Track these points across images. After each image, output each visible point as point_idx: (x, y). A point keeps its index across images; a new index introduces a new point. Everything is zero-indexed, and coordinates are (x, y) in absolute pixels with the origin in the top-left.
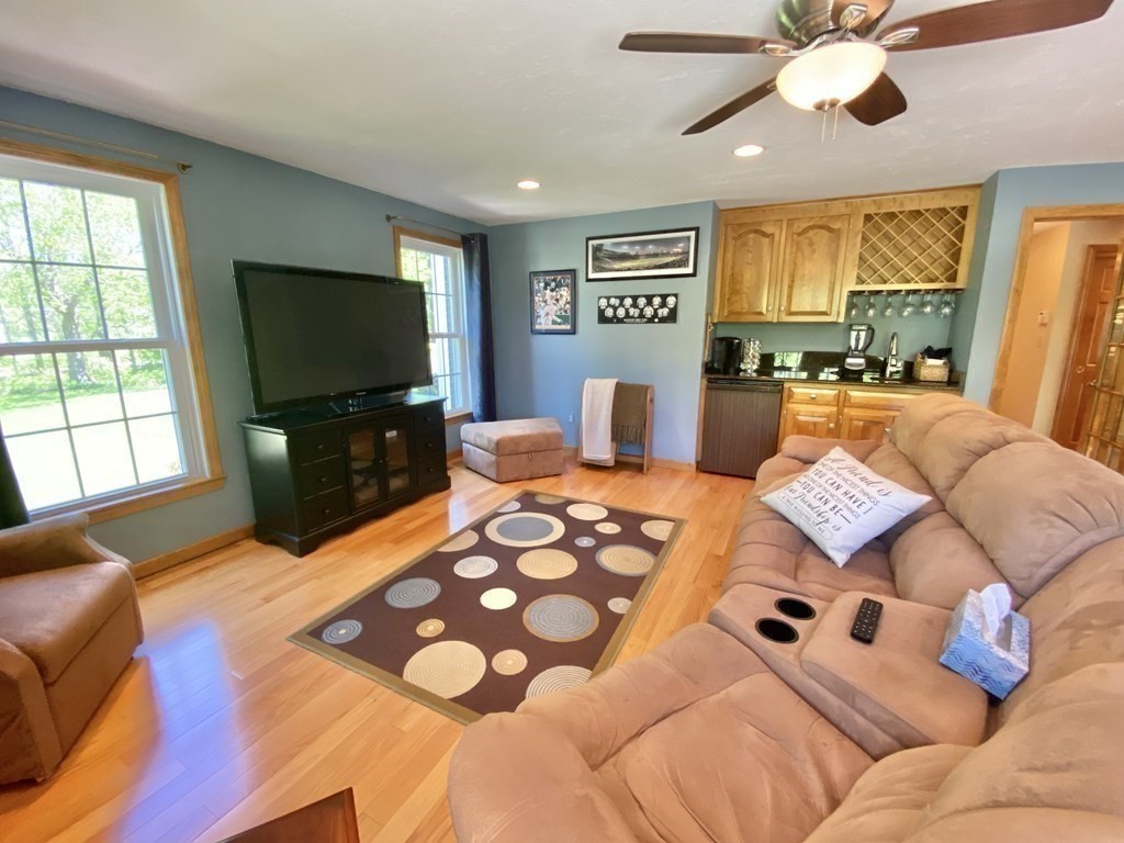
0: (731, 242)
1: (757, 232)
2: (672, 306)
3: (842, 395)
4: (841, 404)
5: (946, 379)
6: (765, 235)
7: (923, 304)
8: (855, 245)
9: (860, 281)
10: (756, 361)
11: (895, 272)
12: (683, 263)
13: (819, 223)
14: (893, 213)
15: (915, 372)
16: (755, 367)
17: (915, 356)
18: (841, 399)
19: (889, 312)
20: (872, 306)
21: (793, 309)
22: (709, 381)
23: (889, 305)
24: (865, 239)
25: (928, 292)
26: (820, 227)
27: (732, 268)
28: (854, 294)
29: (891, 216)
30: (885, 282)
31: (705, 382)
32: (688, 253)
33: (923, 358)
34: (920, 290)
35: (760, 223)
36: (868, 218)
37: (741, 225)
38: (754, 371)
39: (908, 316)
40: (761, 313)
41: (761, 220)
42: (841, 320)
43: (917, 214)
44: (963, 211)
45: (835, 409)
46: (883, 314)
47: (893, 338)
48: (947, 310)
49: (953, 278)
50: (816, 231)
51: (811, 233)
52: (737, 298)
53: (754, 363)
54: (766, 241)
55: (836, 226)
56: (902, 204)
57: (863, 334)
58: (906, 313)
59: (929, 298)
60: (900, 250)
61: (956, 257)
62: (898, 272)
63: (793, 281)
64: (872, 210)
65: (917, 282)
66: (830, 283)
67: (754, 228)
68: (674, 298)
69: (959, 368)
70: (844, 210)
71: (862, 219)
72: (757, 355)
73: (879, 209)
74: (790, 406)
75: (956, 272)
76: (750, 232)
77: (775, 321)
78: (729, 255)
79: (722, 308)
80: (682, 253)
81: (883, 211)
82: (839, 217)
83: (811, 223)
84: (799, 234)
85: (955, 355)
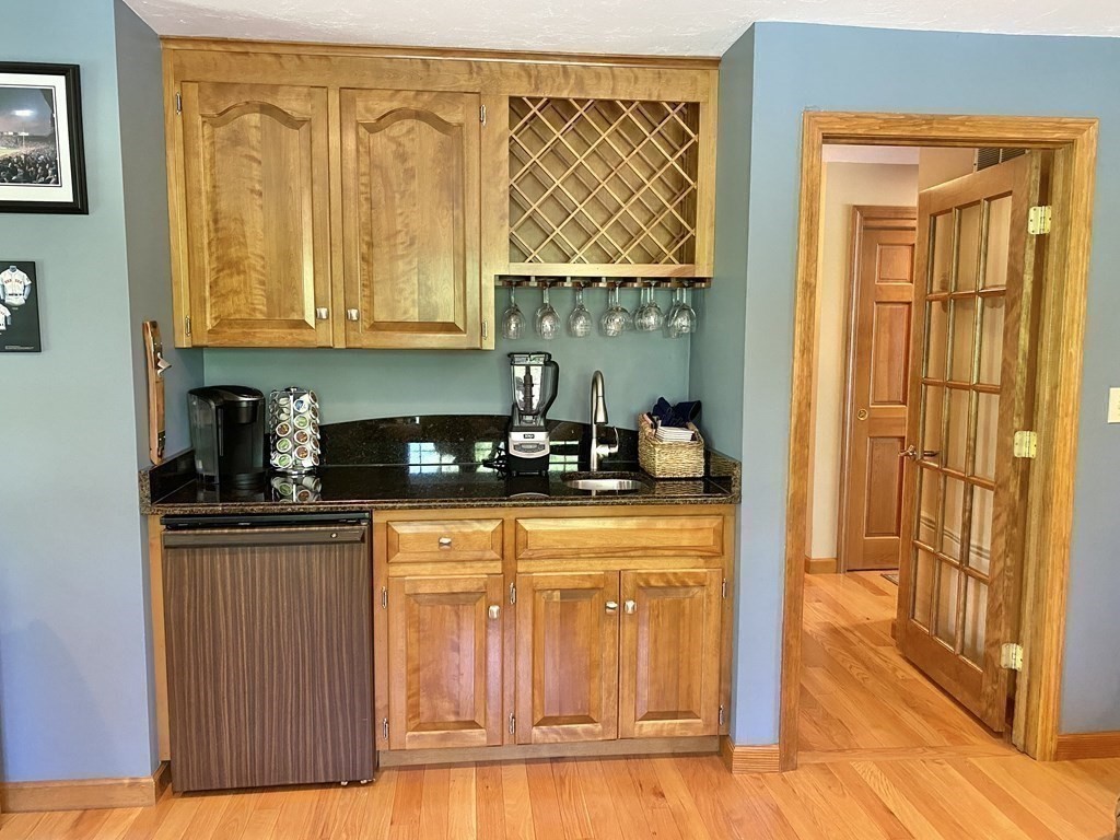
0: (202, 133)
1: (266, 109)
2: (19, 301)
3: (509, 530)
4: (509, 552)
5: (701, 473)
6: (291, 122)
7: (641, 311)
8: (497, 169)
9: (518, 252)
10: (309, 446)
11: (583, 238)
12: (40, 171)
13: (414, 106)
14: (565, 101)
15: (642, 458)
16: (308, 462)
17: (638, 420)
18: (509, 540)
19: (580, 326)
20: (549, 311)
21: (381, 316)
22: (172, 524)
23: (579, 311)
24: (515, 157)
25: (648, 282)
26: (418, 115)
27: (213, 202)
28: (509, 283)
29: (562, 108)
30: (567, 260)
31: (157, 527)
32: (52, 138)
33: (655, 426)
34: (633, 280)
35: (275, 88)
36: (517, 105)
37: (221, 87)
38: (309, 473)
39: (618, 334)
40: (302, 324)
41: (273, 80)
42: (489, 343)
43: (609, 109)
44: (692, 111)
45: (497, 567)
46: (569, 329)
47: (595, 382)
48: (682, 322)
49: (687, 255)
50: (409, 123)
51: (399, 129)
52: (235, 281)
53: (303, 453)
54: (294, 138)
55: (453, 117)
56: (580, 83)
57: (536, 373)
58: (613, 328)
59: (649, 295)
60: (586, 188)
61: (689, 207)
62: (589, 237)
63: (370, 245)
64: (523, 90)
65: (625, 261)
66: (455, 253)
67: (257, 98)
68: (20, 275)
69: (722, 446)
70: (464, 83)
71: (506, 105)
72: (309, 431)
73: (537, 89)
74: (395, 571)
75: (692, 242)
76: (249, 107)
77: (341, 345)
78: (200, 165)
79: (197, 304)
80: (31, 139)
81: (546, 94)
82: (456, 95)
83: (395, 105)
84: (372, 129)
85: (711, 416)
